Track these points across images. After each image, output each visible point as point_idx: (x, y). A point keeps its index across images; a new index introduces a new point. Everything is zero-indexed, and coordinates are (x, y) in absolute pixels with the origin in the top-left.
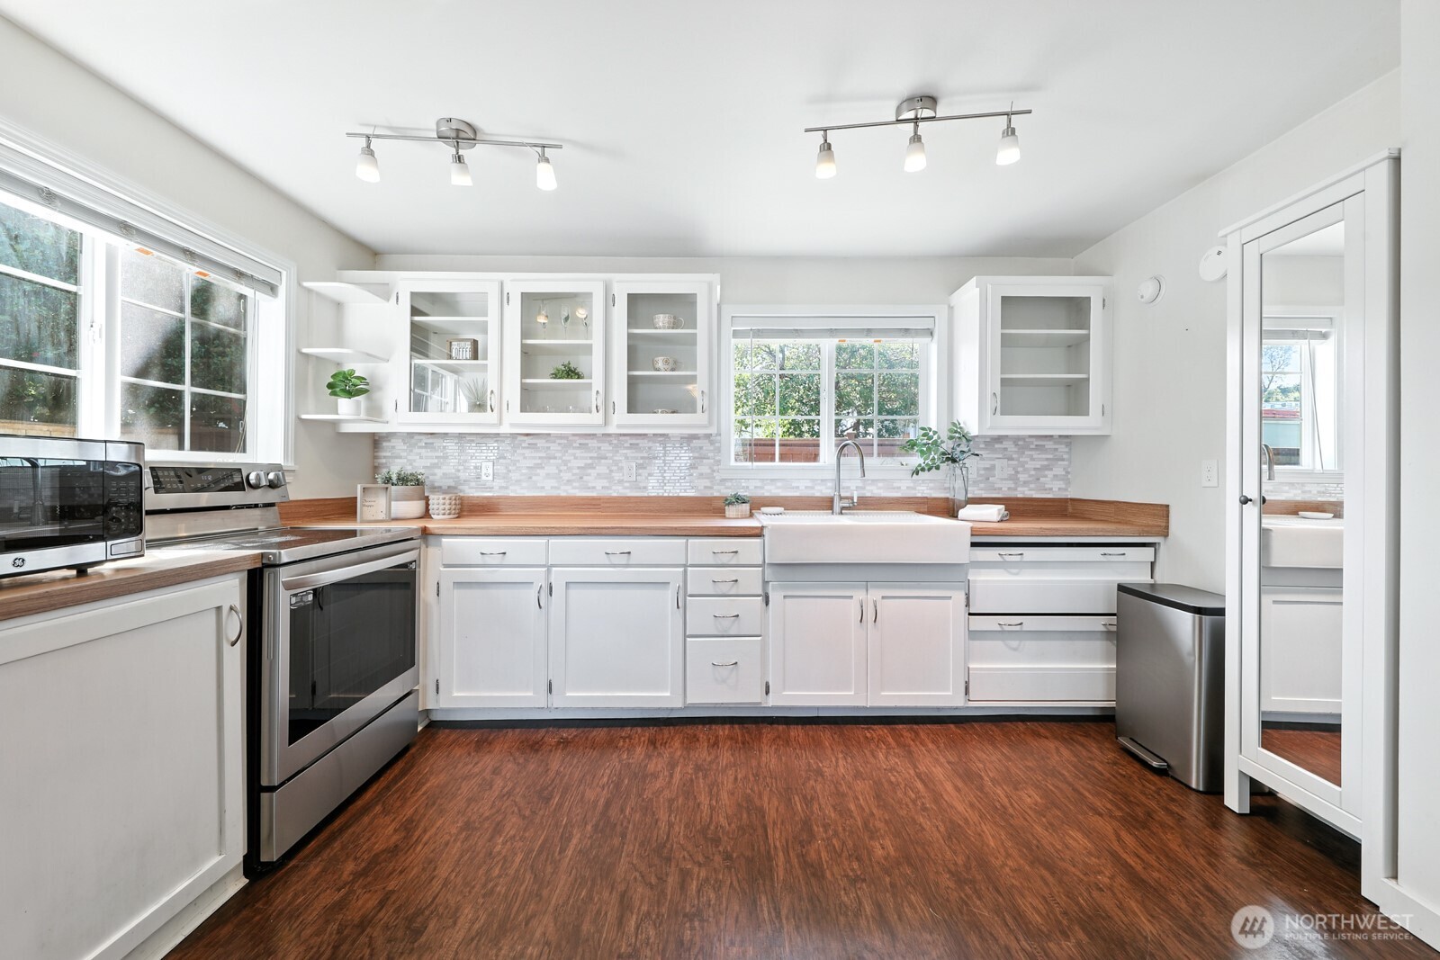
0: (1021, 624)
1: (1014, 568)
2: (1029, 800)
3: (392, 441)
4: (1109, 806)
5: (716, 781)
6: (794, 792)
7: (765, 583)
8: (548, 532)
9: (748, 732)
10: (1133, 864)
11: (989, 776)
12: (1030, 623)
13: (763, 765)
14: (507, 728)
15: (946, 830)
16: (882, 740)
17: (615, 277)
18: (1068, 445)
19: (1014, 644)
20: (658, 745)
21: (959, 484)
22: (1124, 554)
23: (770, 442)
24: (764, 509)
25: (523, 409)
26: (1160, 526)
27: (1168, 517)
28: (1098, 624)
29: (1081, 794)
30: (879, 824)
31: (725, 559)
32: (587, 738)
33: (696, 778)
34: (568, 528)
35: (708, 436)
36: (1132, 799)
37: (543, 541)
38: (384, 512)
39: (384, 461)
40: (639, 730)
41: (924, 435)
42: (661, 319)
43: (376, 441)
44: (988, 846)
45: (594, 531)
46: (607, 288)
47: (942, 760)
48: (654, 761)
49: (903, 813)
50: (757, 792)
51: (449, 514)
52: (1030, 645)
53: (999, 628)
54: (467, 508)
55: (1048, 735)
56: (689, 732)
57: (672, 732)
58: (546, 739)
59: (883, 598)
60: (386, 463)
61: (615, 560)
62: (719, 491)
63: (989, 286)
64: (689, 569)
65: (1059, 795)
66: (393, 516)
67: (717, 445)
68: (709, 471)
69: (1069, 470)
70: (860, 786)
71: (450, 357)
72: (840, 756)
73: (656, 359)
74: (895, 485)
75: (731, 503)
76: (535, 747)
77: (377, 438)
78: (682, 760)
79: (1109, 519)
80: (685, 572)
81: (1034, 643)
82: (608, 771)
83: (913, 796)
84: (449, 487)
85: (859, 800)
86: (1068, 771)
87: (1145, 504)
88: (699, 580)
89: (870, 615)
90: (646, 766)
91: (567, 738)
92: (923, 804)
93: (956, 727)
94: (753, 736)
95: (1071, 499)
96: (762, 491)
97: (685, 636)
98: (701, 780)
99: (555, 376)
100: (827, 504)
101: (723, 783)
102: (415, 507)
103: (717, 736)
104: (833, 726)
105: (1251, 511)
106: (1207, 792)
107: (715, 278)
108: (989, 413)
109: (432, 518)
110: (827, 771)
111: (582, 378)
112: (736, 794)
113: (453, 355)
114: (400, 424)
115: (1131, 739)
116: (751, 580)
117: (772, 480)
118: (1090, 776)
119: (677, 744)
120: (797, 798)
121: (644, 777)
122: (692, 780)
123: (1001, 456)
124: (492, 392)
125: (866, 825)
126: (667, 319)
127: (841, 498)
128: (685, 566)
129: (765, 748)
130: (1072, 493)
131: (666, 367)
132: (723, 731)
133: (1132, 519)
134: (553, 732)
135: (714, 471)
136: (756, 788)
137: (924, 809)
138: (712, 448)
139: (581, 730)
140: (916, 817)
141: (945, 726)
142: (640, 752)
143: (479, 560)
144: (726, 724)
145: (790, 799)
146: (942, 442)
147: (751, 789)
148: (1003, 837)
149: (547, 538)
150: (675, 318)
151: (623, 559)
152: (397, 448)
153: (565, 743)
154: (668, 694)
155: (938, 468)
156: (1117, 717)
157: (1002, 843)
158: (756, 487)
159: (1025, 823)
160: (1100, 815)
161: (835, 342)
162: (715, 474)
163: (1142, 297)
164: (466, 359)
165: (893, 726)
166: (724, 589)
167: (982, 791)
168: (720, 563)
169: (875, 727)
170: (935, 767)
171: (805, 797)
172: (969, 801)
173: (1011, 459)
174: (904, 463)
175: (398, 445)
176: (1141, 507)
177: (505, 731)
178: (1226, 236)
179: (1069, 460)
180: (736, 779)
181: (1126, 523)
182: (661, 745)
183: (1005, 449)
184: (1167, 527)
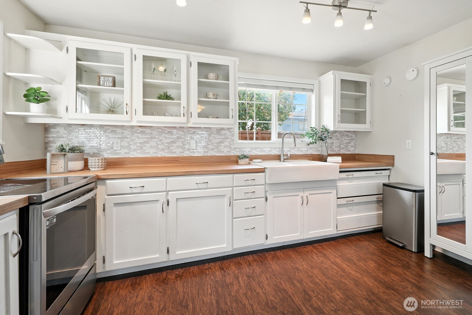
0: (353, 200)
1: (350, 180)
2: (372, 265)
3: (57, 128)
4: (396, 263)
5: (259, 281)
6: (293, 279)
7: (266, 192)
8: (167, 174)
9: (260, 257)
10: (414, 282)
11: (355, 259)
12: (356, 200)
13: (274, 270)
14: (144, 275)
15: (354, 283)
16: (312, 251)
17: (191, 53)
18: (355, 134)
19: (351, 208)
20: (225, 269)
21: (324, 149)
22: (382, 173)
23: (252, 132)
24: (254, 160)
25: (145, 113)
26: (391, 163)
27: (394, 159)
28: (374, 198)
29: (386, 260)
30: (331, 286)
31: (250, 183)
32: (189, 272)
33: (250, 281)
34: (177, 172)
35: (229, 129)
36: (400, 259)
37: (164, 179)
38: (63, 167)
39: (52, 139)
40: (212, 264)
41: (311, 130)
42: (212, 75)
43: (46, 128)
44: (370, 285)
45: (190, 173)
46: (188, 58)
47: (337, 255)
48: (228, 278)
49: (336, 279)
50: (278, 282)
51: (101, 168)
52: (355, 208)
53: (346, 203)
54: (110, 164)
55: (363, 240)
56: (236, 261)
57: (228, 262)
58: (168, 276)
59: (310, 194)
60: (53, 141)
61: (201, 186)
62: (233, 153)
63: (337, 75)
64: (234, 188)
65: (379, 261)
66: (69, 169)
67: (232, 133)
68: (229, 144)
69: (356, 143)
70: (316, 271)
71: (99, 85)
72: (301, 260)
73: (209, 93)
74: (301, 149)
75: (242, 158)
76: (165, 281)
77: (47, 126)
78: (239, 274)
79: (371, 161)
80: (233, 189)
81: (356, 207)
82: (209, 286)
83: (336, 272)
84: (94, 153)
85: (318, 277)
86: (377, 252)
87: (386, 155)
88: (238, 193)
89: (305, 202)
90: (225, 280)
91: (179, 274)
92: (340, 274)
93: (334, 242)
94: (263, 258)
95: (357, 154)
96: (271, 153)
97: (233, 218)
98: (253, 282)
99: (159, 98)
100: (278, 158)
101: (263, 281)
102: (80, 164)
103: (249, 261)
104: (292, 249)
105: (434, 157)
106: (418, 252)
107: (237, 59)
108: (337, 122)
109: (90, 170)
110: (300, 268)
111: (174, 100)
112: (271, 285)
113: (101, 83)
114: (70, 119)
115: (390, 237)
116: (260, 191)
117: (255, 148)
118: (384, 253)
119: (233, 268)
120: (295, 282)
121: (227, 286)
122: (249, 283)
123: (335, 138)
124: (127, 104)
125: (326, 286)
126: (215, 76)
127: (284, 155)
128: (232, 187)
129: (271, 263)
130: (357, 152)
131: (214, 97)
132: (250, 258)
133: (381, 161)
134: (170, 272)
135: (231, 144)
136: (277, 281)
137: (342, 276)
138: (230, 134)
139: (184, 269)
140: (341, 280)
141: (330, 242)
142: (218, 274)
143: (129, 191)
144: (249, 255)
145: (293, 283)
146: (319, 133)
147: (276, 282)
148: (373, 281)
149: (166, 177)
150: (218, 75)
151: (205, 186)
152: (61, 132)
153: (179, 277)
154: (226, 246)
155: (316, 143)
156: (384, 230)
157: (374, 283)
158: (249, 151)
159: (376, 274)
160: (395, 266)
161: (278, 91)
162: (231, 146)
163: (385, 83)
164: (109, 86)
165: (313, 245)
166: (249, 195)
167: (356, 265)
168: (247, 184)
169: (307, 246)
170: (336, 258)
171: (298, 280)
172: (354, 270)
173: (339, 139)
174: (303, 141)
175: (62, 131)
176: (384, 156)
177: (144, 276)
178: (424, 65)
179: (356, 140)
180: (267, 278)
181: (379, 162)
182: (226, 269)
183: (337, 136)
184: (394, 163)
